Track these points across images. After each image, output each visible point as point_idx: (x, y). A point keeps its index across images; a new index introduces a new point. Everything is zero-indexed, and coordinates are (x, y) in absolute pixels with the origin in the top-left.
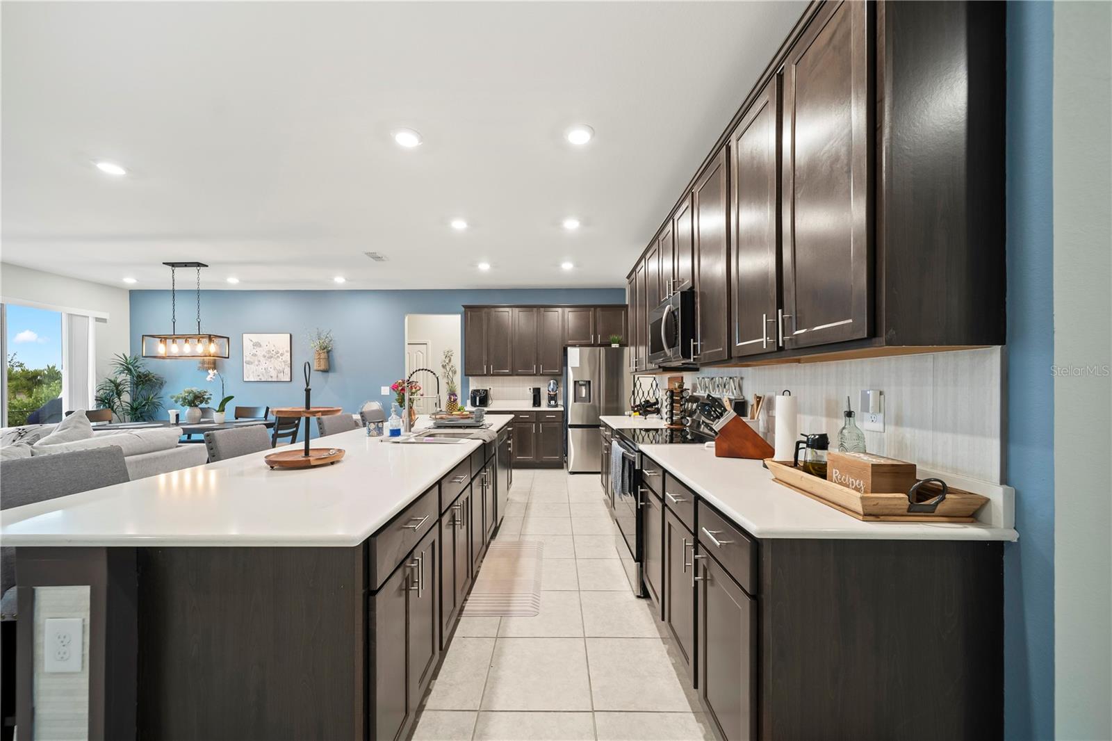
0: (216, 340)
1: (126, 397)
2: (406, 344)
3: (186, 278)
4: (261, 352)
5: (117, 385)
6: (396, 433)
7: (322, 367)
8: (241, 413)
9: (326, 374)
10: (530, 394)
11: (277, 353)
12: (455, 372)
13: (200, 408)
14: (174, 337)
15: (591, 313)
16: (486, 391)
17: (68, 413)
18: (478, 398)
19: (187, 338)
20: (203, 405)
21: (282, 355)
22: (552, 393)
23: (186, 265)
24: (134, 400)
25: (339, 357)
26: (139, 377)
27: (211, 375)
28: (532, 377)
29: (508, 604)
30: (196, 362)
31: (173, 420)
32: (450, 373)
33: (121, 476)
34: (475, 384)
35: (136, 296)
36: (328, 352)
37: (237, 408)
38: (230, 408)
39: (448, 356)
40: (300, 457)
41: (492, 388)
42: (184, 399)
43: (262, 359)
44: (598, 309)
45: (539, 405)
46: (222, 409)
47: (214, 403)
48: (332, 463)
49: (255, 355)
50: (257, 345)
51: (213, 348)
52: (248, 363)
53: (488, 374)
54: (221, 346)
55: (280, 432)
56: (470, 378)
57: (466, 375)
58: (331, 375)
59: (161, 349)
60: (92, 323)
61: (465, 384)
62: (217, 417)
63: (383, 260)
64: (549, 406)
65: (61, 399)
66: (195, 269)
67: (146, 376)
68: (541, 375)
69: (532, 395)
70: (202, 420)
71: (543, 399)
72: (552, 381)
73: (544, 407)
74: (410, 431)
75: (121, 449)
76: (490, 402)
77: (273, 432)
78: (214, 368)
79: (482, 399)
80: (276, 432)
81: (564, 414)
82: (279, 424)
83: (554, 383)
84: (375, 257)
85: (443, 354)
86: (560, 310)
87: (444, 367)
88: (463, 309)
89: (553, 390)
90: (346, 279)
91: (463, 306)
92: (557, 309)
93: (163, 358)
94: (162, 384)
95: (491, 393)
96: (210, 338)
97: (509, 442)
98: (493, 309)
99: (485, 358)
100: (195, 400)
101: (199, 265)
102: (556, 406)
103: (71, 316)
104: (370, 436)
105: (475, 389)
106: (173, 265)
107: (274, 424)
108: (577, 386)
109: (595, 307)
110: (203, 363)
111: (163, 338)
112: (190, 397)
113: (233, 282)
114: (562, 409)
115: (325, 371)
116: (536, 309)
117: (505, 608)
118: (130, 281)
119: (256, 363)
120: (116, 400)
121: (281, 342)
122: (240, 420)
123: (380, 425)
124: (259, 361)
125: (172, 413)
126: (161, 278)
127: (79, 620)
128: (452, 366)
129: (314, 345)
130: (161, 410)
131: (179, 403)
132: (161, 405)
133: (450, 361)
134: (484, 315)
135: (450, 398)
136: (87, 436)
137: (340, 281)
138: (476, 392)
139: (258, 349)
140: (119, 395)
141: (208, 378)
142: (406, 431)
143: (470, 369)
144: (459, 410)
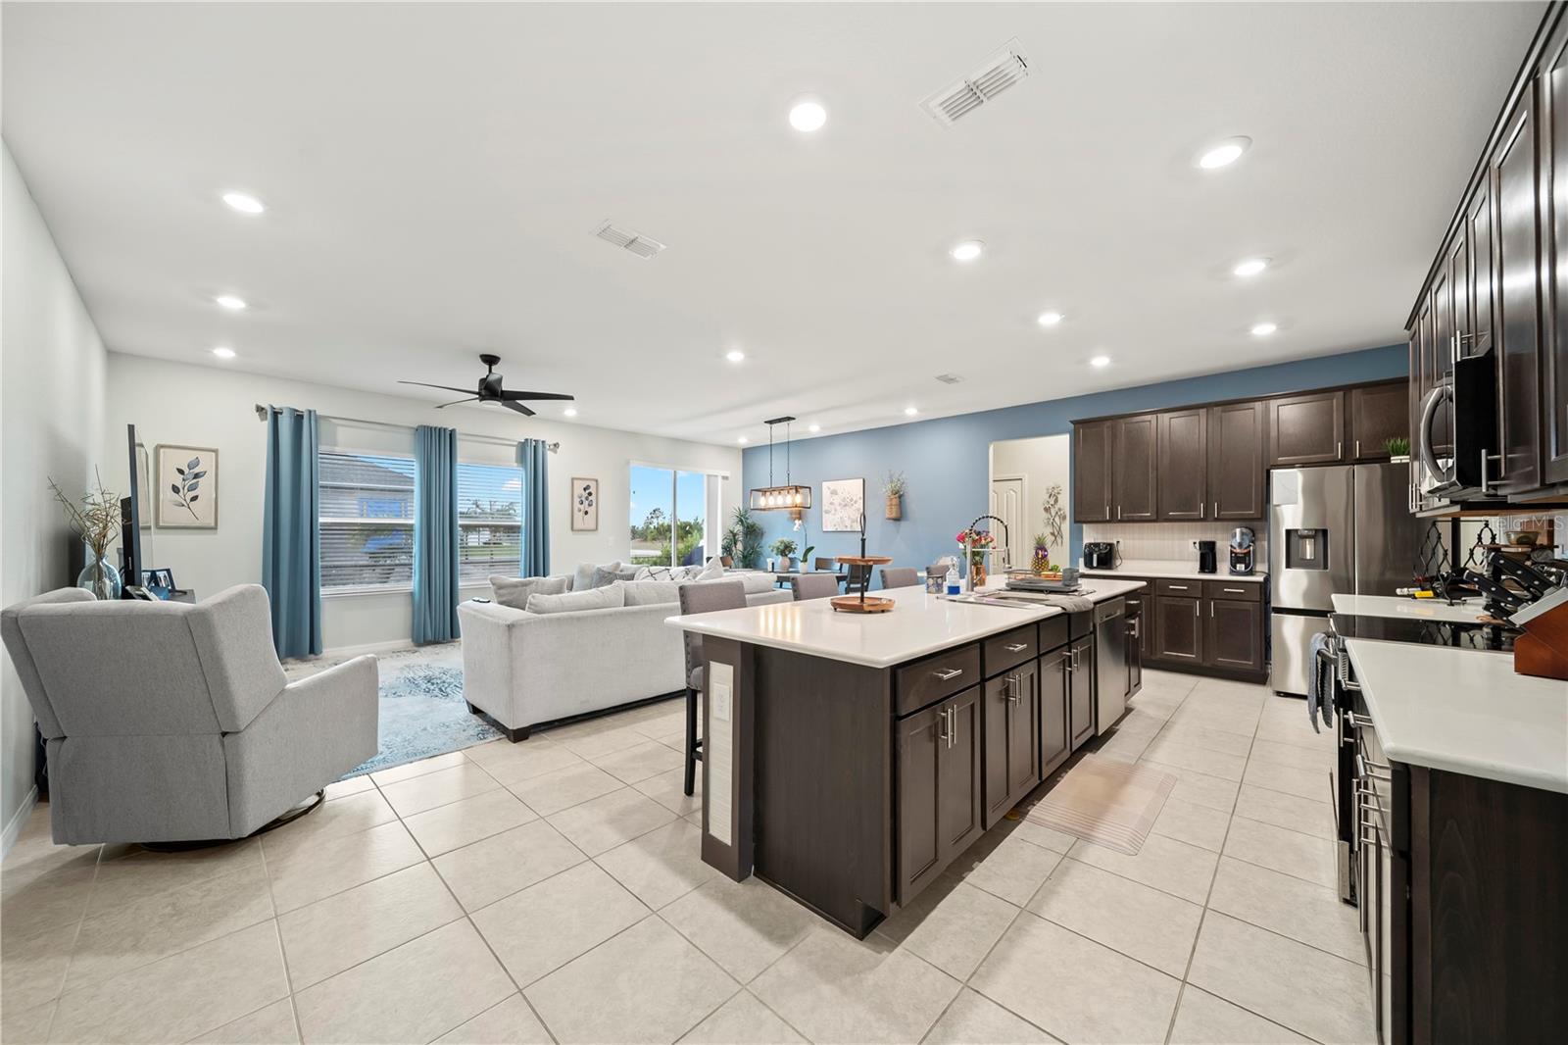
0: (801, 491)
1: (740, 546)
2: (991, 480)
3: (781, 432)
4: (837, 500)
5: (734, 535)
6: (954, 590)
7: (894, 515)
8: (821, 564)
9: (898, 523)
10: (1196, 552)
11: (851, 500)
12: (1064, 518)
13: (790, 559)
14: (772, 490)
15: (1335, 401)
16: (1111, 545)
17: (708, 559)
18: (1095, 556)
19: (780, 490)
20: (791, 555)
21: (856, 502)
22: (1238, 550)
23: (780, 420)
24: (745, 549)
25: (913, 504)
26: (748, 527)
27: (797, 526)
28: (1199, 524)
29: (1092, 827)
30: (786, 513)
31: (770, 569)
32: (1057, 519)
33: (743, 604)
34: (1091, 535)
35: (748, 453)
36: (900, 497)
37: (817, 559)
38: (811, 557)
39: (1054, 495)
40: (857, 602)
41: (1121, 540)
42: (778, 548)
43: (838, 508)
44: (1355, 393)
45: (1214, 570)
46: (805, 560)
47: (799, 554)
48: (883, 611)
49: (831, 503)
50: (834, 492)
51: (798, 499)
52: (827, 512)
53: (1113, 520)
54: (805, 498)
55: (852, 586)
56: (1084, 526)
57: (1076, 522)
58: (903, 523)
59: (762, 502)
60: (720, 479)
61: (1076, 535)
62: (801, 566)
63: (957, 381)
64: (1233, 572)
65: (702, 547)
66: (786, 423)
67: (752, 526)
68: (1217, 520)
69: (1198, 553)
70: (791, 570)
71: (1223, 561)
72: (1238, 531)
73: (1223, 573)
74: (973, 590)
75: (742, 584)
76: (1118, 562)
77: (846, 585)
78: (800, 518)
79: (1104, 558)
80: (849, 585)
81: (1265, 588)
82: (852, 577)
83: (1242, 534)
84: (948, 380)
85: (1045, 491)
86: (1258, 405)
87: (1047, 510)
88: (1073, 426)
89: (1240, 545)
90: (919, 410)
91: (1072, 422)
92: (1251, 405)
93: (764, 510)
94: (762, 534)
95: (1121, 548)
96: (797, 489)
97: (1133, 622)
98: (1122, 420)
99: (1107, 496)
100: (786, 549)
101: (789, 419)
102: (1251, 573)
103: (709, 476)
104: (928, 592)
105: (1093, 541)
106: (771, 422)
107: (846, 577)
108: (1294, 539)
109: (1347, 389)
110: (791, 513)
111: (764, 492)
112: (782, 548)
113: (814, 429)
114: (1260, 579)
115: (897, 520)
116: (1205, 410)
117: (1087, 832)
118: (743, 441)
119: (833, 512)
120: (734, 548)
121: (854, 487)
122: (819, 571)
123: (939, 581)
124: (836, 510)
125: (769, 561)
126: (762, 435)
127: (727, 687)
128: (1060, 509)
129: (885, 490)
130: (762, 559)
131: (775, 552)
132: (761, 554)
133: (1056, 501)
134: (1105, 430)
135: (1037, 554)
136: (721, 576)
137: (912, 413)
138: (1092, 547)
139: (835, 497)
140: (735, 544)
141: (795, 529)
142: (967, 590)
143: (1083, 512)
144: (1051, 570)
